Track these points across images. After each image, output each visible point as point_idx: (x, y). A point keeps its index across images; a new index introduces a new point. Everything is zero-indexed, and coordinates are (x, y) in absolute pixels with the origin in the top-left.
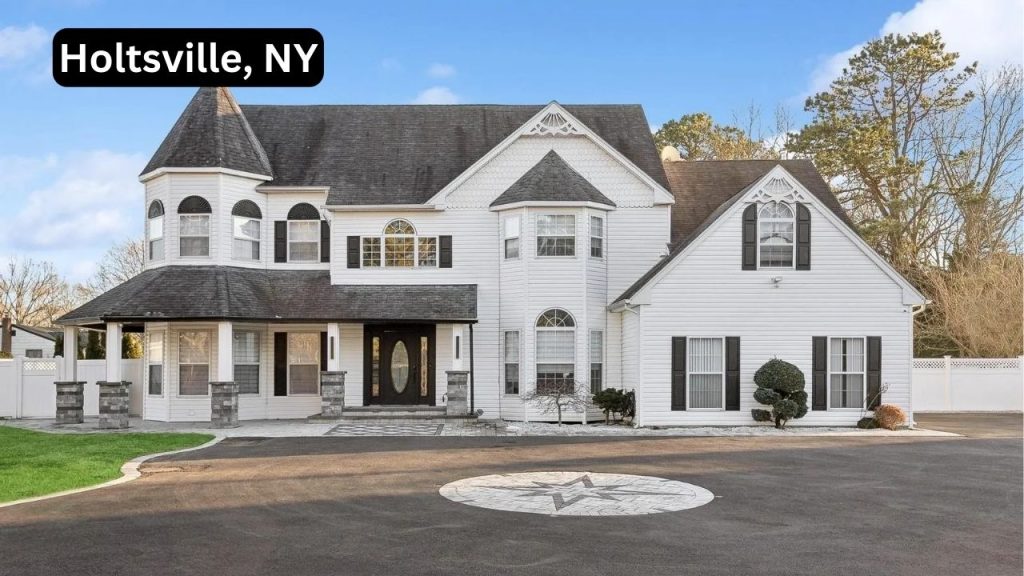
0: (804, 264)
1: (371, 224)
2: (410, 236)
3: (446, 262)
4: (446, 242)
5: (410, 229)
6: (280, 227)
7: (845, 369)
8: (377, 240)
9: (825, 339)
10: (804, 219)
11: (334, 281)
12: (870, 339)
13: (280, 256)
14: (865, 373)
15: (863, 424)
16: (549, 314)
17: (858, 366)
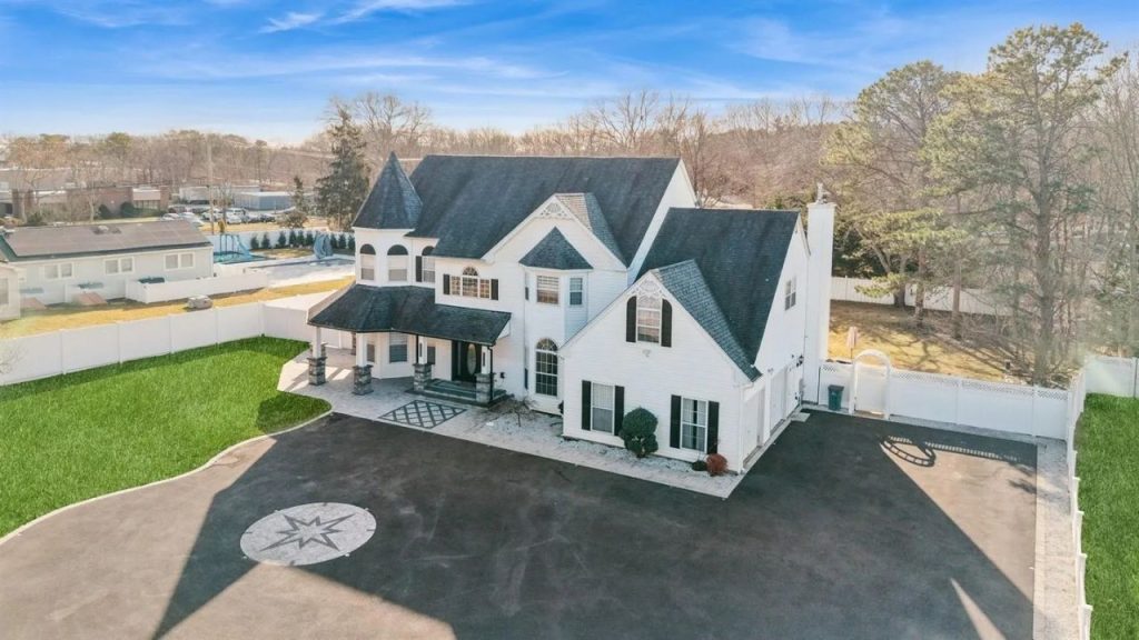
0: (667, 342)
1: (455, 267)
2: (475, 277)
3: (495, 296)
4: (495, 283)
5: (476, 274)
6: (419, 260)
7: (695, 421)
8: (458, 279)
9: (679, 398)
10: (667, 308)
11: (437, 302)
12: (710, 403)
13: (419, 279)
14: (706, 427)
15: (698, 466)
16: (545, 341)
17: (703, 423)
